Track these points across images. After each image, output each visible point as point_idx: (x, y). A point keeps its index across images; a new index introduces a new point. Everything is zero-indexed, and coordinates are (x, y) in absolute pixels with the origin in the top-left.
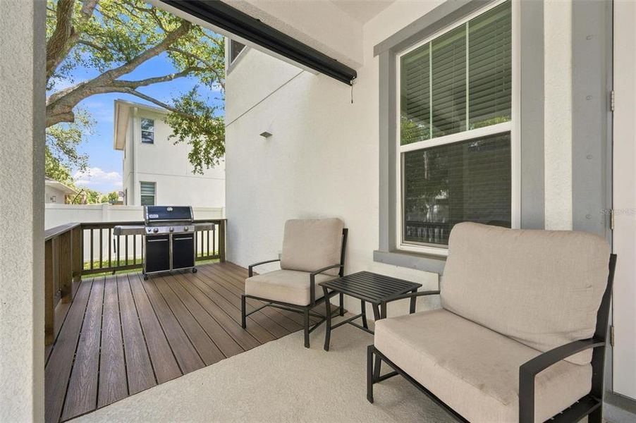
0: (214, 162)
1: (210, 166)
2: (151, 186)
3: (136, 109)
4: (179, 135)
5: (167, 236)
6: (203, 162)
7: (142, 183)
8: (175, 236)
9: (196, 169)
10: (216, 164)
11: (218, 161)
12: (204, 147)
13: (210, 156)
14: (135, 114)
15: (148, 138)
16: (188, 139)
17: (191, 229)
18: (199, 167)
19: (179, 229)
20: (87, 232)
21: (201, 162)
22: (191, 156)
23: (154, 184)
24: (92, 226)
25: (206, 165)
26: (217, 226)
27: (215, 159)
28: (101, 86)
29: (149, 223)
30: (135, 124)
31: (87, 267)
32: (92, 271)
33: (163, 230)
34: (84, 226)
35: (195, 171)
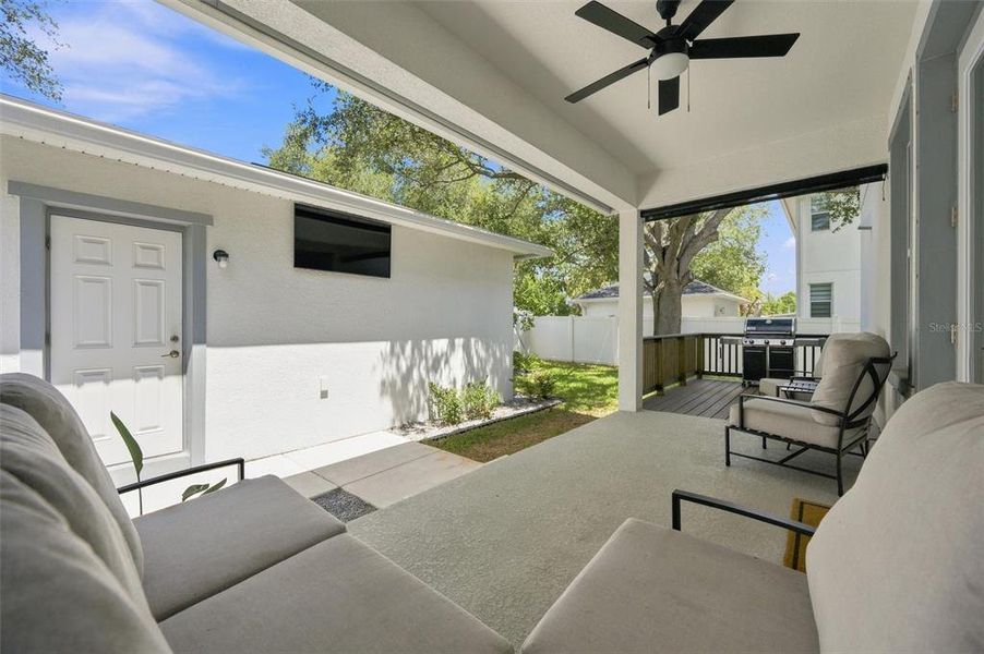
2: (826, 289)
5: (764, 348)
7: (812, 286)
8: (772, 348)
15: (820, 222)
17: (789, 343)
19: (776, 342)
20: (707, 340)
23: (830, 285)
24: (711, 336)
29: (747, 335)
31: (707, 369)
32: (710, 373)
33: (759, 342)
34: (704, 336)
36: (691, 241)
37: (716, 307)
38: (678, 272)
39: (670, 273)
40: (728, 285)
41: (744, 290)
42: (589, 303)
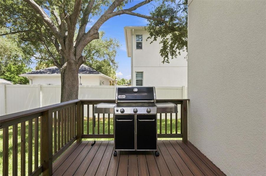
0: (177, 53)
1: (174, 57)
2: (140, 74)
3: (133, 30)
4: (153, 37)
6: (169, 54)
7: (138, 73)
9: (164, 59)
10: (178, 55)
11: (179, 53)
12: (170, 43)
13: (174, 49)
14: (133, 33)
15: (139, 46)
16: (160, 39)
17: (153, 111)
18: (166, 58)
19: (142, 111)
21: (168, 54)
22: (162, 51)
23: (142, 73)
25: (171, 56)
26: (179, 106)
27: (178, 51)
28: (110, 13)
29: (118, 103)
30: (133, 39)
33: (129, 111)
35: (163, 62)
36: (83, 36)
37: (101, 81)
38: (75, 55)
39: (69, 55)
40: (106, 73)
41: (111, 75)
42: (34, 77)
